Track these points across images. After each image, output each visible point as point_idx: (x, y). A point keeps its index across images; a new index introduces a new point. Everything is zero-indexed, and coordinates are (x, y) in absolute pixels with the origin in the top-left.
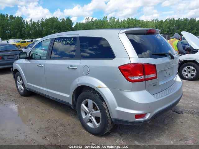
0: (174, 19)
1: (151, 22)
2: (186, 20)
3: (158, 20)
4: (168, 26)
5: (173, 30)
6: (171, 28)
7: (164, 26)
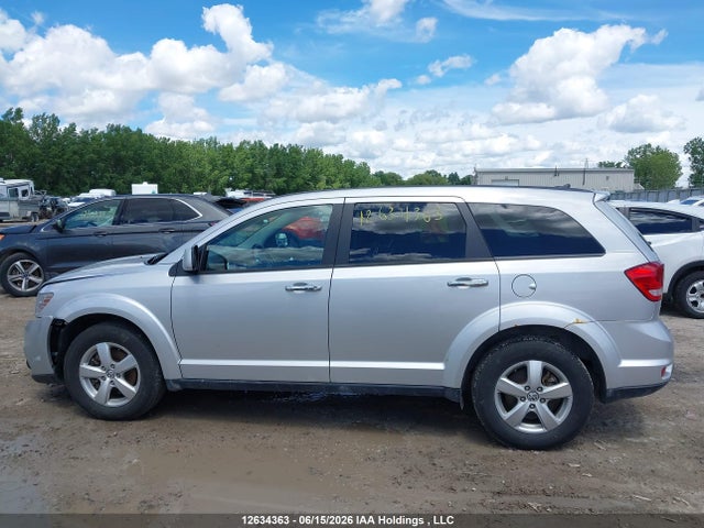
0: (261, 145)
1: (194, 147)
2: (295, 150)
3: (216, 143)
4: (248, 162)
5: (264, 178)
6: (257, 171)
7: (237, 162)
